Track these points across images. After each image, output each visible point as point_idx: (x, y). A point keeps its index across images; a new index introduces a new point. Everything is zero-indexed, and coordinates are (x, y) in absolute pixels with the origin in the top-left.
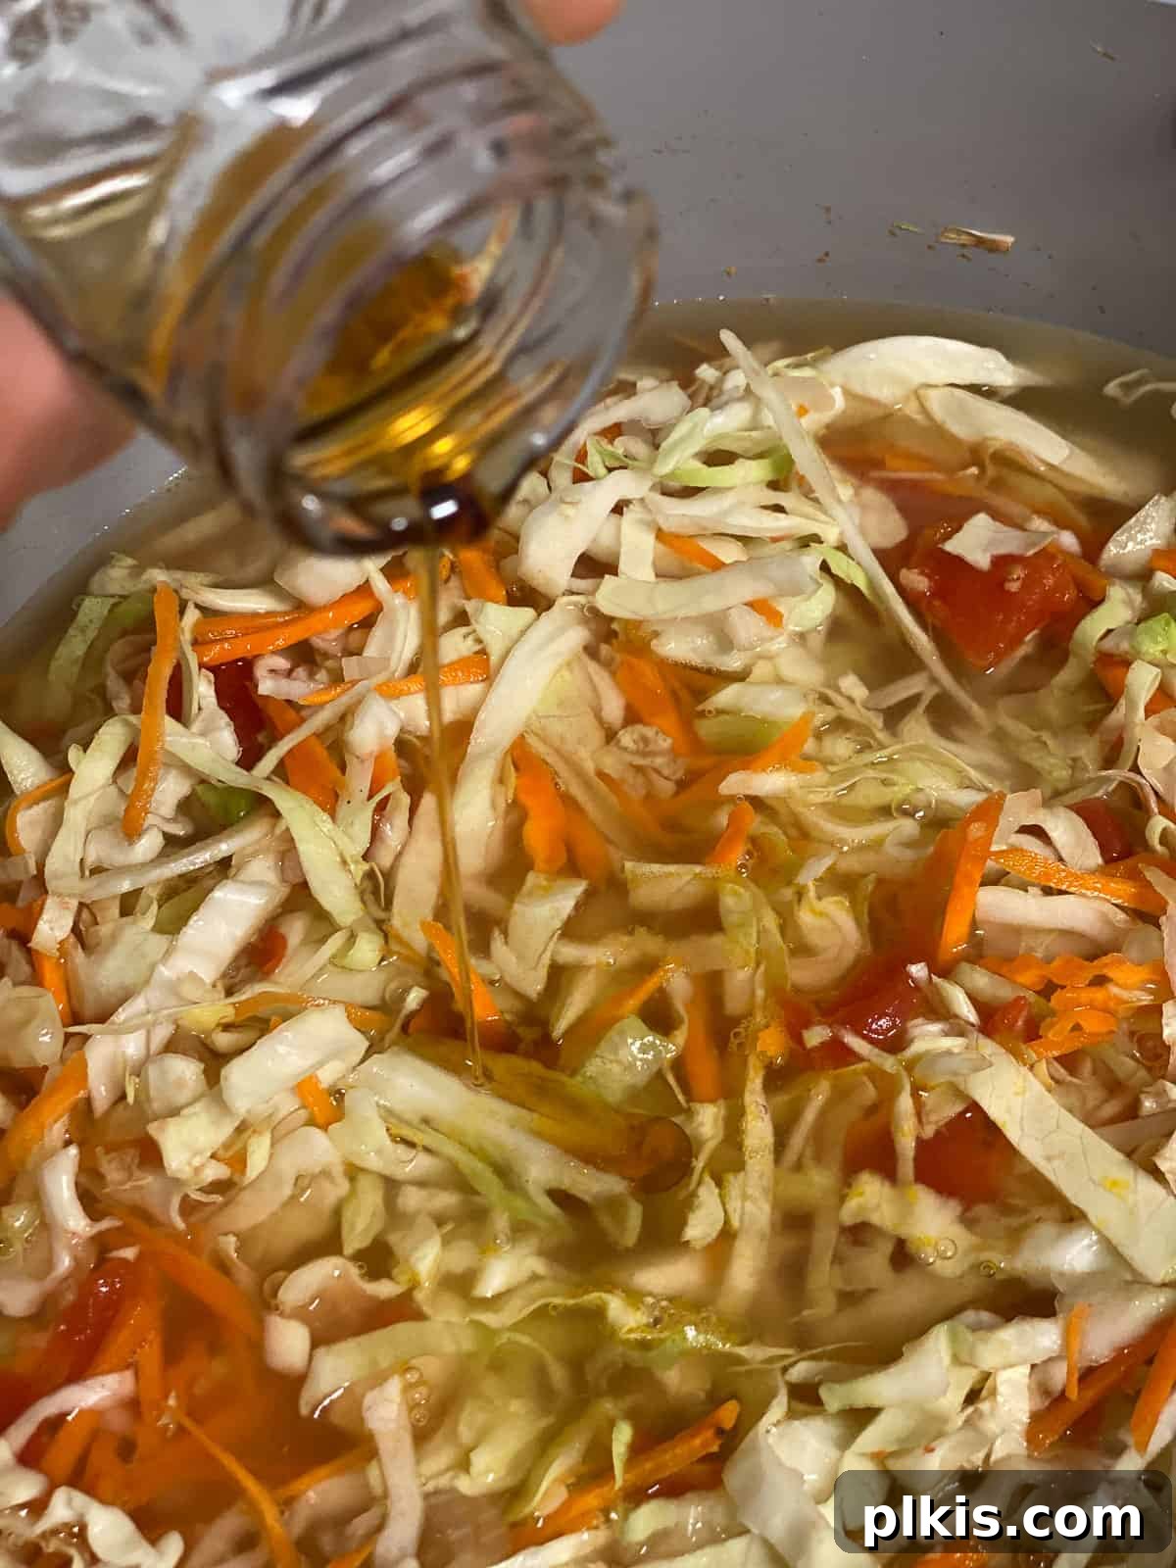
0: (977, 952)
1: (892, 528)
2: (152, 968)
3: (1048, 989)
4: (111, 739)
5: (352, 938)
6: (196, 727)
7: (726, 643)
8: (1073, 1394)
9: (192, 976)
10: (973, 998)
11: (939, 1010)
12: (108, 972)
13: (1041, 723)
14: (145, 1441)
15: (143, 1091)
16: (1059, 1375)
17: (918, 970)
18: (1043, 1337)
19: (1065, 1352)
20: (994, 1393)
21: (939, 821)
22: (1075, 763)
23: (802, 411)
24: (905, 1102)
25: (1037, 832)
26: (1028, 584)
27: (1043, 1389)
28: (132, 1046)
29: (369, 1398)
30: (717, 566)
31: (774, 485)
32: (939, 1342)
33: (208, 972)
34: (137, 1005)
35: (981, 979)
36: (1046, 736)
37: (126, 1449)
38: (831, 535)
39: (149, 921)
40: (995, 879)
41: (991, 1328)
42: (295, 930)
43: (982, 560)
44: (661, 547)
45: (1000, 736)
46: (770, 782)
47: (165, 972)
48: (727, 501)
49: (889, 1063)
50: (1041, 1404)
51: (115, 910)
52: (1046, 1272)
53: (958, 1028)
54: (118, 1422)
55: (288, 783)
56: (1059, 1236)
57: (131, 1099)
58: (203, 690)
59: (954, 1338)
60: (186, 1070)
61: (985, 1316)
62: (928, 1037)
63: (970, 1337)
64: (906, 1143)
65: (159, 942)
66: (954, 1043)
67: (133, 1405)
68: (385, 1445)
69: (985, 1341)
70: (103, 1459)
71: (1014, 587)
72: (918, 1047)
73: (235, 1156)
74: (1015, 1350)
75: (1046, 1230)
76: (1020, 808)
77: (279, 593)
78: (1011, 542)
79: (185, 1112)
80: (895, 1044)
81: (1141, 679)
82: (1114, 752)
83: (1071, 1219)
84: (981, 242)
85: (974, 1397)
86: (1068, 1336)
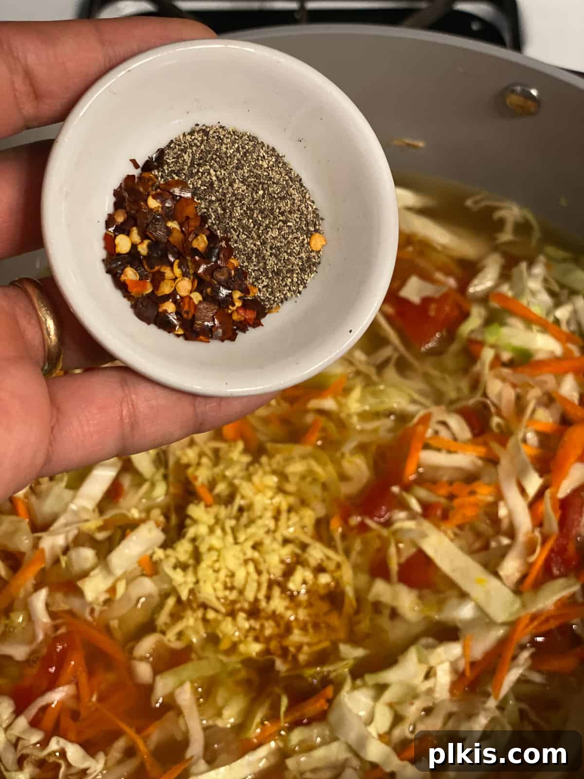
0: (421, 481)
2: (67, 505)
3: (451, 497)
5: (153, 485)
8: (468, 673)
9: (84, 509)
10: (420, 502)
11: (405, 506)
12: (47, 506)
13: (444, 370)
14: (84, 714)
15: (69, 562)
16: (462, 664)
17: (395, 489)
18: (455, 650)
19: (464, 654)
20: (435, 675)
21: (403, 418)
22: (459, 390)
24: (392, 550)
25: (444, 423)
26: (439, 311)
27: (455, 671)
28: (60, 541)
29: (177, 692)
32: (412, 655)
33: (90, 505)
34: (61, 521)
35: (423, 493)
36: (447, 376)
37: (75, 715)
39: (63, 484)
40: (427, 447)
41: (433, 647)
42: (126, 482)
43: (416, 299)
45: (426, 377)
47: (73, 507)
49: (385, 532)
50: (455, 678)
52: (454, 620)
53: (412, 516)
54: (72, 704)
56: (459, 605)
57: (63, 564)
59: (419, 653)
60: (88, 554)
61: (430, 640)
62: (402, 520)
63: (425, 652)
64: (394, 567)
65: (68, 493)
66: (412, 523)
67: (77, 697)
68: (186, 712)
69: (431, 653)
70: (66, 721)
72: (397, 525)
73: (112, 590)
74: (444, 657)
75: (454, 601)
76: (439, 413)
78: (429, 290)
79: (92, 573)
80: (388, 524)
81: (488, 355)
82: (476, 384)
83: (464, 596)
84: (409, 145)
85: (427, 676)
86: (465, 648)
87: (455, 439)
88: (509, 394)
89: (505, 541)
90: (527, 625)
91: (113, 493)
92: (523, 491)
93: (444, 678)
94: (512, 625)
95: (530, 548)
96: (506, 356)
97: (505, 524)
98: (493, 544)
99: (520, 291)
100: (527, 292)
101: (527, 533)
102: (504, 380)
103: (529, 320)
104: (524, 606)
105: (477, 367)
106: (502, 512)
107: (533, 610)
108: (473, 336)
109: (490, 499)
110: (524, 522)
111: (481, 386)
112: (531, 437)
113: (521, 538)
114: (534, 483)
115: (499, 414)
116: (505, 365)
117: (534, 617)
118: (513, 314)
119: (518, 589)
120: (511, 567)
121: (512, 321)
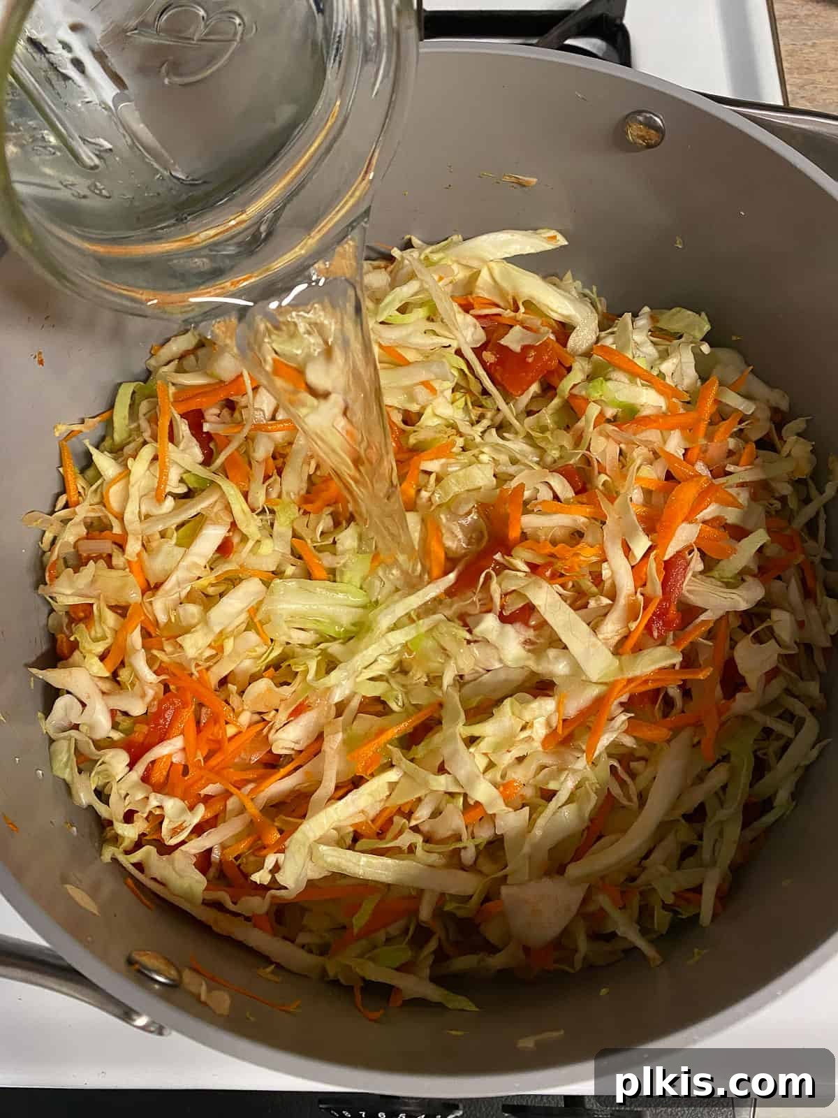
1: (481, 336)
2: (178, 563)
4: (147, 453)
5: (258, 542)
6: (182, 446)
7: (412, 398)
8: (560, 730)
9: (195, 565)
10: (527, 562)
11: (511, 568)
12: (157, 565)
15: (178, 617)
16: (554, 722)
18: (549, 705)
19: (558, 710)
20: (532, 726)
22: (562, 448)
23: (441, 279)
25: (546, 483)
26: (537, 358)
27: (548, 724)
30: (408, 363)
31: (430, 319)
32: (507, 706)
33: (203, 562)
34: (173, 579)
35: (527, 554)
38: (455, 345)
39: (174, 541)
41: (528, 702)
42: (235, 541)
43: (517, 348)
44: (381, 351)
45: (528, 437)
46: (433, 464)
47: (183, 564)
48: (410, 329)
50: (548, 732)
51: (158, 536)
52: (551, 673)
55: (225, 475)
57: (174, 622)
58: (183, 428)
59: (512, 707)
60: (195, 611)
61: (526, 695)
63: (519, 705)
65: (179, 551)
67: (184, 751)
69: (525, 709)
71: (530, 360)
73: (221, 647)
74: (539, 711)
75: (553, 651)
77: (211, 376)
78: (529, 338)
79: (195, 629)
81: (593, 411)
82: (578, 440)
85: (524, 728)
86: (559, 704)
87: (556, 498)
88: (613, 450)
89: (605, 601)
90: (625, 687)
91: (224, 549)
92: (627, 550)
93: (540, 731)
94: (611, 686)
95: (632, 613)
96: (610, 413)
97: (607, 584)
98: (592, 603)
99: (625, 343)
100: (632, 344)
101: (629, 596)
102: (608, 437)
103: (634, 373)
104: (621, 669)
105: (581, 424)
106: (606, 573)
107: (631, 674)
108: (575, 391)
109: (594, 559)
110: (626, 583)
111: (584, 444)
112: (637, 496)
113: (622, 601)
114: (641, 545)
115: (602, 470)
116: (608, 421)
117: (630, 681)
118: (619, 368)
119: (617, 650)
120: (612, 628)
121: (616, 375)
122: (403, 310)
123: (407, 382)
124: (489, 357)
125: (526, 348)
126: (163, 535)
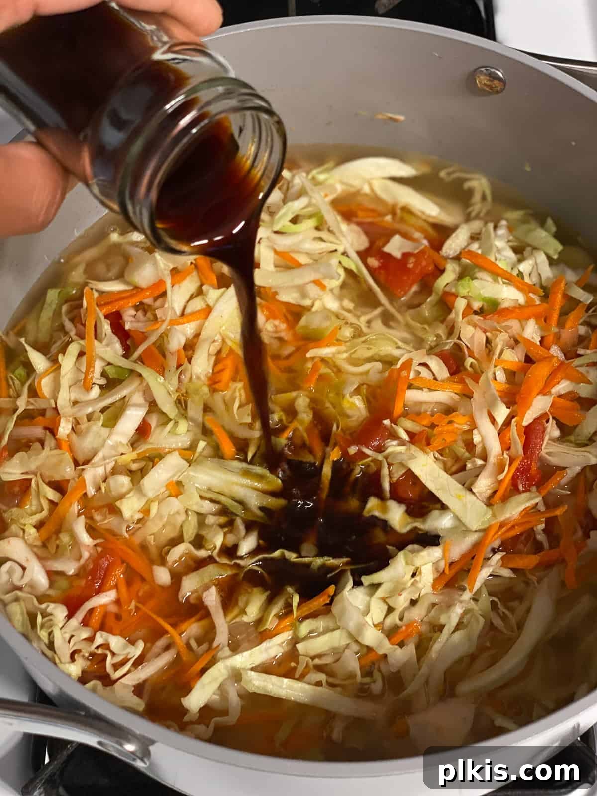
0: (407, 413)
1: (363, 242)
2: (105, 441)
3: (433, 426)
4: (73, 349)
5: (176, 423)
6: (105, 342)
7: (304, 295)
8: (447, 572)
9: (119, 443)
10: (407, 432)
11: (394, 436)
12: (86, 444)
13: (424, 321)
14: (125, 616)
15: (108, 487)
16: (442, 564)
17: (387, 422)
18: (435, 553)
19: (444, 556)
20: (420, 573)
21: (388, 362)
22: (438, 336)
23: (326, 195)
24: (385, 471)
25: (425, 365)
26: (416, 264)
27: (436, 569)
28: (100, 471)
29: (205, 595)
30: (299, 265)
31: (317, 228)
32: (401, 557)
33: (125, 440)
34: (100, 455)
35: (409, 424)
36: (426, 326)
37: (118, 617)
38: (341, 249)
39: (101, 423)
40: (411, 386)
41: (418, 551)
42: (153, 421)
43: (398, 255)
44: (276, 257)
45: (408, 327)
46: (326, 352)
47: (110, 442)
48: (301, 237)
49: (379, 457)
50: (437, 575)
51: (85, 419)
52: (436, 529)
53: (402, 443)
54: (113, 609)
55: (144, 363)
56: (441, 516)
57: (103, 490)
58: (106, 327)
59: (406, 556)
60: (124, 481)
61: (416, 546)
62: (393, 447)
63: (411, 555)
64: (386, 486)
65: (105, 431)
66: (402, 449)
67: (118, 602)
68: (212, 611)
69: (416, 556)
70: (111, 621)
71: (411, 266)
72: (389, 450)
73: (146, 511)
74: (427, 559)
75: (436, 513)
76: (419, 357)
78: (408, 247)
79: (128, 496)
80: (380, 449)
81: (460, 305)
82: (451, 330)
83: (444, 508)
84: (391, 119)
85: (414, 575)
86: (444, 552)
87: (435, 379)
88: (481, 338)
89: (479, 462)
90: (497, 532)
91: (143, 431)
92: (493, 421)
93: (428, 576)
94: (485, 531)
95: (500, 469)
96: (476, 306)
97: (478, 449)
98: (469, 465)
99: (488, 248)
100: (494, 250)
101: (498, 455)
102: (475, 326)
103: (496, 273)
104: (494, 516)
105: (452, 316)
106: (476, 439)
107: (502, 519)
108: (447, 289)
109: (466, 428)
110: (495, 447)
111: (456, 332)
112: (501, 376)
113: (492, 459)
114: (502, 413)
115: (471, 355)
116: (476, 313)
117: (502, 525)
118: (482, 268)
119: (489, 502)
120: (483, 484)
121: (480, 274)
122: (295, 221)
123: (299, 281)
124: (373, 262)
125: (406, 255)
126: (89, 418)
